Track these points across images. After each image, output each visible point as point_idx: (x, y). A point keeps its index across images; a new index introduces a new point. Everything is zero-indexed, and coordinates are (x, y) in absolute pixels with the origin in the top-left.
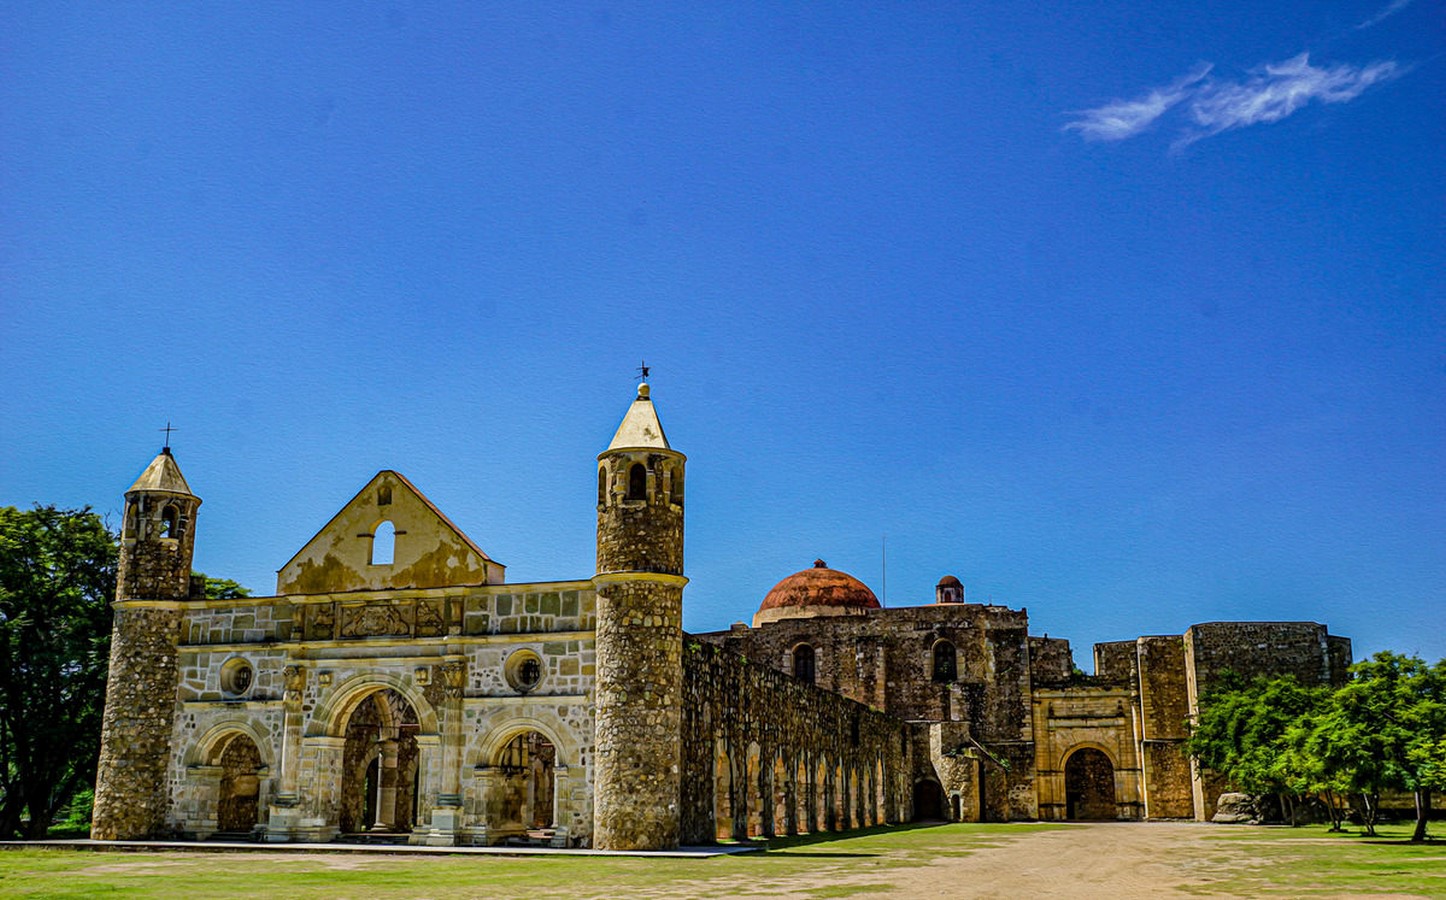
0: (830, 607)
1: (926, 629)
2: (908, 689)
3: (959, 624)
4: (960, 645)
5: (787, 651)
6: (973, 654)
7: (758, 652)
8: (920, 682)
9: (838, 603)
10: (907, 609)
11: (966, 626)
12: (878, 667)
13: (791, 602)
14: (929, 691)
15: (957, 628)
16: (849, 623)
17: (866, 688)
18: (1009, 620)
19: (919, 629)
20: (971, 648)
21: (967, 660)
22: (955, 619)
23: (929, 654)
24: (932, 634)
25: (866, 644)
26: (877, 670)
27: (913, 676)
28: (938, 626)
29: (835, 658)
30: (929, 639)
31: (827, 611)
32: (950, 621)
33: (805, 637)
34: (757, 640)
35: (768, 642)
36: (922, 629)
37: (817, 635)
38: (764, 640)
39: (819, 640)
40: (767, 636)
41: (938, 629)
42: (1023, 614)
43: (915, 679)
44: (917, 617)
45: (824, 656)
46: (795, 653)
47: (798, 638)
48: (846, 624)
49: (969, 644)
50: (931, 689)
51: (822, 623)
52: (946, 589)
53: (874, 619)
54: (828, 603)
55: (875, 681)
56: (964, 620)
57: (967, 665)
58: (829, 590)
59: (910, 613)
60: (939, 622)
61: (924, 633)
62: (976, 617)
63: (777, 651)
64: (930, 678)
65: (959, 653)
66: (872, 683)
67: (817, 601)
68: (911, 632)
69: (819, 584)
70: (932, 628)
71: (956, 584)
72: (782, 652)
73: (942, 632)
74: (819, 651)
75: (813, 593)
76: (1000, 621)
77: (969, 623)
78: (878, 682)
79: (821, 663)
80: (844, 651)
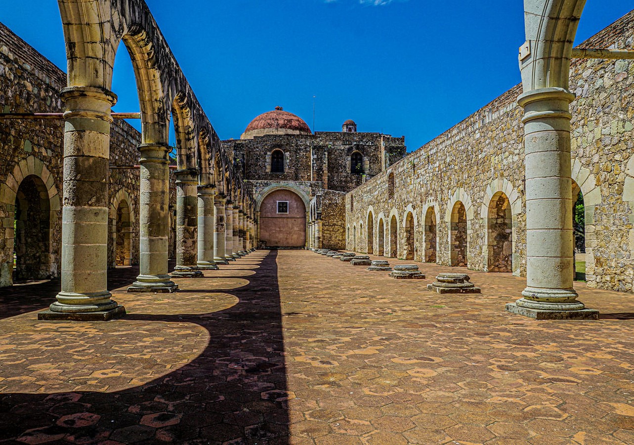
0: (292, 130)
1: (349, 145)
2: (338, 177)
3: (367, 143)
4: (366, 155)
5: (268, 153)
6: (373, 160)
7: (251, 153)
8: (344, 174)
9: (295, 128)
10: (338, 133)
11: (370, 144)
12: (325, 163)
13: (269, 127)
14: (349, 179)
15: (365, 145)
16: (305, 138)
17: (318, 175)
18: (395, 142)
19: (344, 145)
20: (372, 156)
21: (370, 163)
22: (365, 140)
23: (349, 158)
24: (352, 148)
25: (318, 150)
26: (324, 165)
27: (341, 170)
28: (355, 143)
29: (296, 158)
30: (350, 150)
31: (290, 132)
32: (362, 141)
33: (280, 146)
34: (251, 146)
35: (257, 148)
36: (346, 144)
37: (287, 144)
38: (255, 146)
39: (287, 147)
40: (257, 144)
41: (355, 145)
42: (403, 140)
43: (342, 172)
44: (343, 138)
45: (290, 157)
46: (272, 155)
47: (275, 146)
48: (303, 140)
49: (372, 154)
50: (350, 178)
51: (289, 138)
52: (349, 126)
53: (319, 137)
54: (290, 128)
55: (323, 172)
56: (369, 141)
57: (370, 165)
58: (290, 121)
59: (340, 135)
60: (356, 141)
61: (347, 147)
62: (376, 140)
63: (262, 153)
64: (350, 172)
65: (366, 159)
66: (321, 173)
67: (284, 126)
68: (340, 146)
69: (284, 117)
70: (351, 144)
71: (353, 124)
72: (266, 154)
73: (357, 147)
74: (287, 154)
75: (281, 122)
76: (391, 142)
77: (372, 143)
78: (325, 172)
79: (288, 161)
80: (301, 154)
